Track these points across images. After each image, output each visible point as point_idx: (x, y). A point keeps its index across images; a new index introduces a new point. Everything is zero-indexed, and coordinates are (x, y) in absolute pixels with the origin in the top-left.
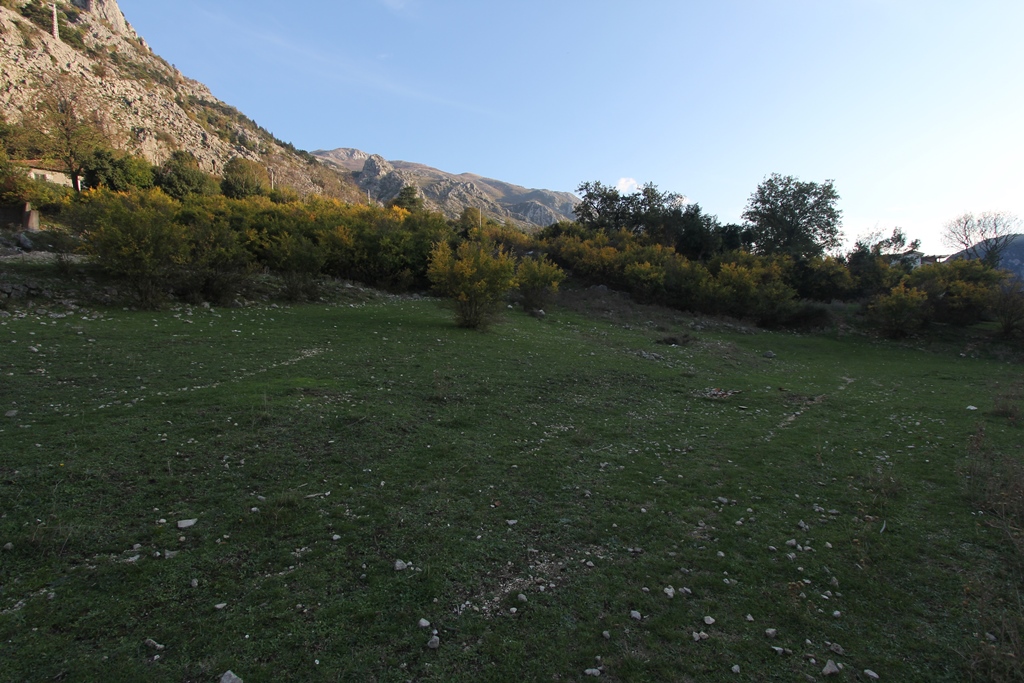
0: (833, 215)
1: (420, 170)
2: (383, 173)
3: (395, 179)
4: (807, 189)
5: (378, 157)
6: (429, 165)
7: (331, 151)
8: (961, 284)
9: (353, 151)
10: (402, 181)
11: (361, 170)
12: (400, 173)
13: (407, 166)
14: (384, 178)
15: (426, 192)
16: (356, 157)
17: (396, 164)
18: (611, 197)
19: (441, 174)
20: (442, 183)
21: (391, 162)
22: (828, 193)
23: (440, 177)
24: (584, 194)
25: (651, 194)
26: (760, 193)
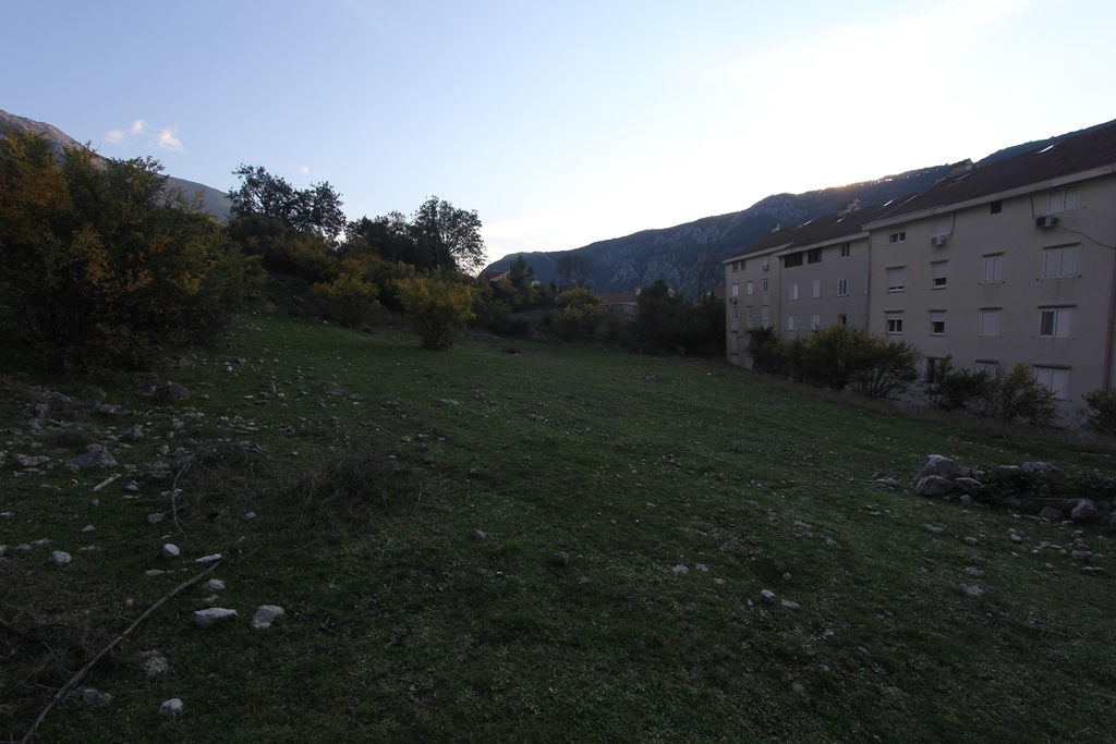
0: (477, 238)
4: (459, 214)
18: (276, 189)
22: (473, 220)
24: (244, 178)
25: (325, 193)
26: (423, 212)
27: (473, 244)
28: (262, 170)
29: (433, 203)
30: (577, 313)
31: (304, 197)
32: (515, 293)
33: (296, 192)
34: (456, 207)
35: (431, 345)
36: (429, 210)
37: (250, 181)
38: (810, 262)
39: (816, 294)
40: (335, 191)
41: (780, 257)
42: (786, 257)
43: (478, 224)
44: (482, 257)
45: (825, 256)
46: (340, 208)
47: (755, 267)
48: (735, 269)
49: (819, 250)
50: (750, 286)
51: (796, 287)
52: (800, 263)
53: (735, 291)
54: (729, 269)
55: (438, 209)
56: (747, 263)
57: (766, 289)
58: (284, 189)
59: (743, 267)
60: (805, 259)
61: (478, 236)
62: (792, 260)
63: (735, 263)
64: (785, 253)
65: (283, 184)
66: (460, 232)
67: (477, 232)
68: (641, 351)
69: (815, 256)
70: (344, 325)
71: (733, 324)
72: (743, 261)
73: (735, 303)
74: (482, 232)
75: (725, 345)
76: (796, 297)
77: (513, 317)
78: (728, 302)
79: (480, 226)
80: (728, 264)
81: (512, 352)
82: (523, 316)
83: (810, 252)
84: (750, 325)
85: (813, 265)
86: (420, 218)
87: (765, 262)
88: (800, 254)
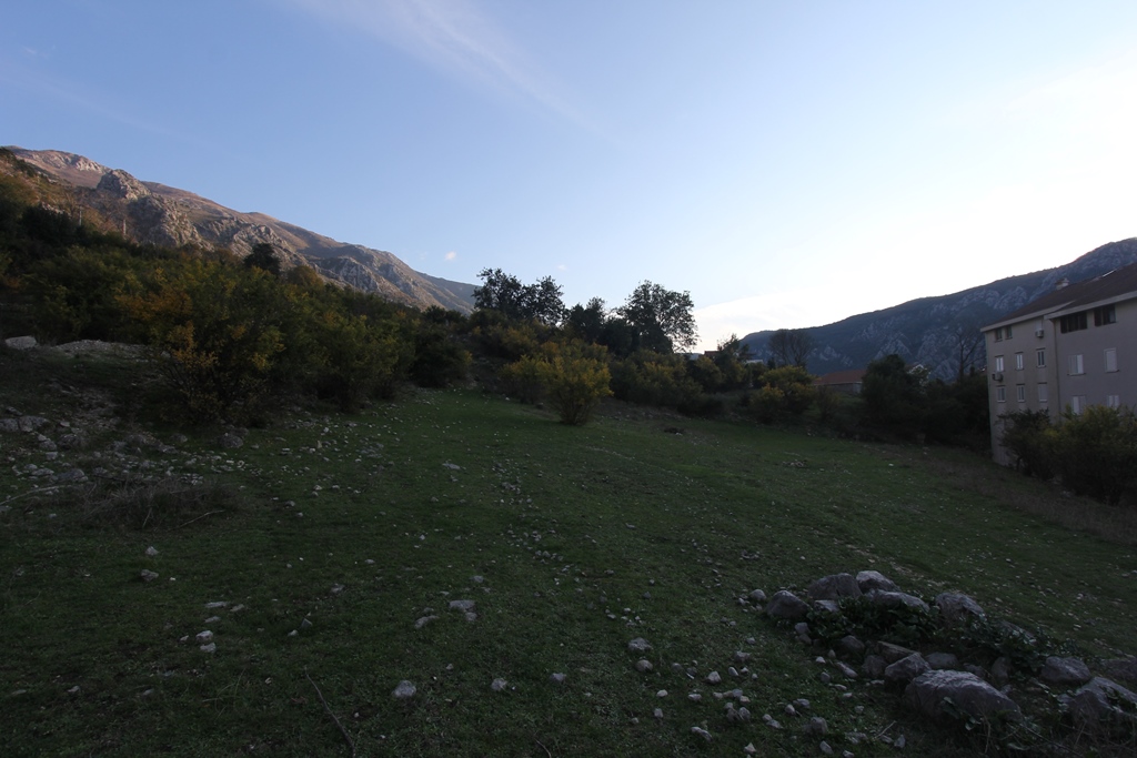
0: (689, 318)
1: (189, 201)
2: (133, 196)
3: (152, 207)
4: (672, 296)
5: (125, 174)
6: (202, 195)
7: (36, 152)
8: (798, 385)
9: (76, 159)
10: (163, 211)
11: (95, 187)
12: (161, 200)
13: (168, 191)
14: (133, 203)
15: (200, 230)
16: (82, 166)
17: (151, 187)
18: (509, 286)
19: (219, 209)
20: (224, 221)
21: (143, 183)
22: (685, 301)
23: (219, 213)
24: (486, 279)
25: (548, 286)
26: (636, 296)
27: (686, 325)
28: (499, 271)
29: (645, 288)
30: (778, 393)
31: (531, 291)
32: (716, 372)
33: (524, 287)
34: (668, 289)
35: (570, 420)
36: (642, 295)
37: (490, 281)
38: (1098, 323)
39: (1111, 365)
40: (557, 284)
41: (1054, 320)
42: (1063, 319)
43: (689, 304)
44: (693, 336)
45: (1119, 315)
46: (560, 298)
47: (1024, 335)
48: (998, 338)
49: (1111, 307)
50: (1020, 359)
51: (1080, 358)
52: (1084, 326)
53: (1000, 366)
54: (990, 338)
55: (651, 292)
56: (1014, 331)
57: (1041, 361)
58: (514, 285)
59: (1009, 335)
60: (1091, 320)
61: (690, 316)
62: (1071, 323)
63: (997, 331)
64: (1060, 314)
65: (514, 280)
66: (672, 313)
67: (689, 312)
68: (857, 437)
69: (1104, 316)
70: (523, 401)
71: (998, 406)
72: (1008, 328)
73: (1001, 380)
74: (693, 312)
75: (989, 433)
76: (1080, 371)
77: (704, 397)
78: (990, 379)
79: (693, 306)
80: (988, 332)
81: (673, 431)
82: (719, 396)
83: (1096, 311)
84: (1022, 408)
85: (1103, 328)
86: (634, 302)
87: (1038, 327)
88: (1083, 314)
